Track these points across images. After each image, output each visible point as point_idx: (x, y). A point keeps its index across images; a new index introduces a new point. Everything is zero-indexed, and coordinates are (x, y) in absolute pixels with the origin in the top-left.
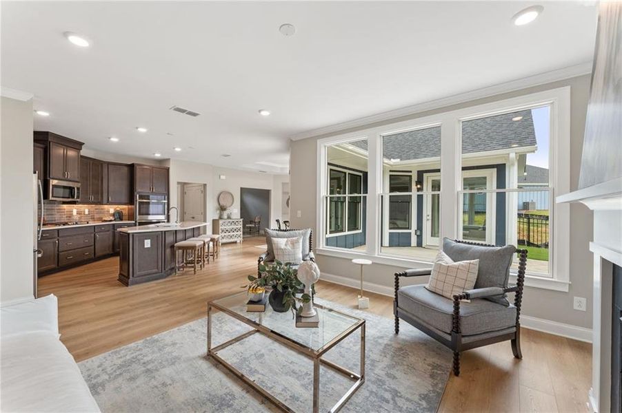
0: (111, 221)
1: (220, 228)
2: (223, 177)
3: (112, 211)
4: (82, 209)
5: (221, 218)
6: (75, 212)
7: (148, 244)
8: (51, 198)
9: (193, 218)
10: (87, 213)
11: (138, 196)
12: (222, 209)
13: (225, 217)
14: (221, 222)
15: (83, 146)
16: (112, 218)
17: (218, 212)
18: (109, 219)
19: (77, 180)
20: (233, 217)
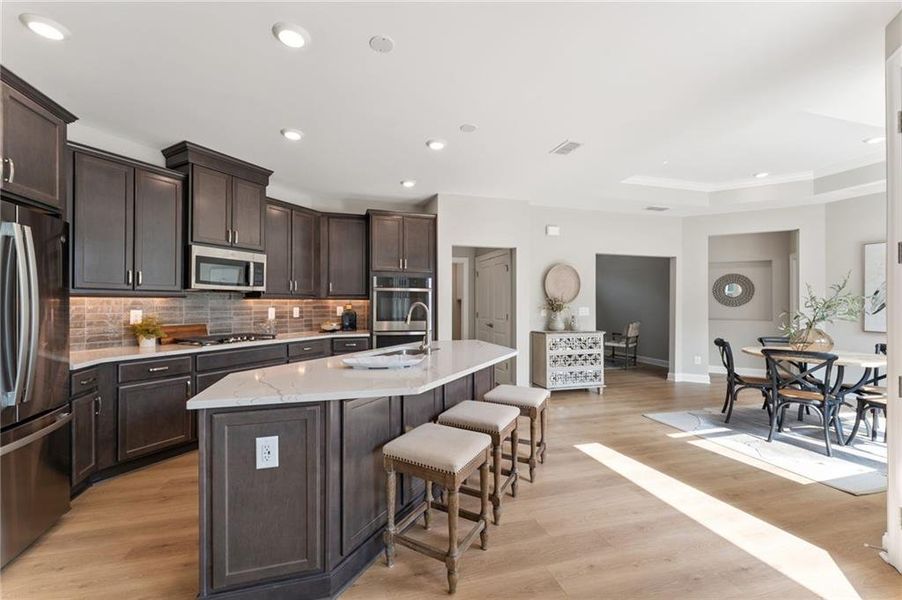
0: (333, 331)
1: (549, 353)
2: (553, 231)
3: (340, 311)
4: (287, 308)
5: (550, 328)
6: (272, 314)
7: (268, 452)
8: (194, 285)
9: (491, 326)
10: (296, 314)
11: (375, 278)
12: (553, 306)
13: (560, 325)
14: (550, 338)
15: (270, 178)
16: (335, 326)
17: (544, 313)
18: (331, 328)
19: (260, 248)
20: (578, 325)
